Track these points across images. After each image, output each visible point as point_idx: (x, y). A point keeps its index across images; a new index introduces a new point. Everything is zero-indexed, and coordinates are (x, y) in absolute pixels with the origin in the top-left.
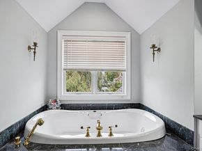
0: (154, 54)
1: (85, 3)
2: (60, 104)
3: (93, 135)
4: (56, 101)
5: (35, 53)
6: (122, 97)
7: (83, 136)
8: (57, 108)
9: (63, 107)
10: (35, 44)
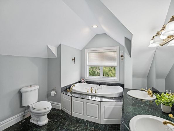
0: (122, 60)
1: (96, 35)
2: (85, 81)
3: (90, 92)
4: (84, 80)
5: (74, 61)
6: (115, 80)
7: (87, 92)
8: (84, 83)
9: (87, 82)
10: (75, 58)
